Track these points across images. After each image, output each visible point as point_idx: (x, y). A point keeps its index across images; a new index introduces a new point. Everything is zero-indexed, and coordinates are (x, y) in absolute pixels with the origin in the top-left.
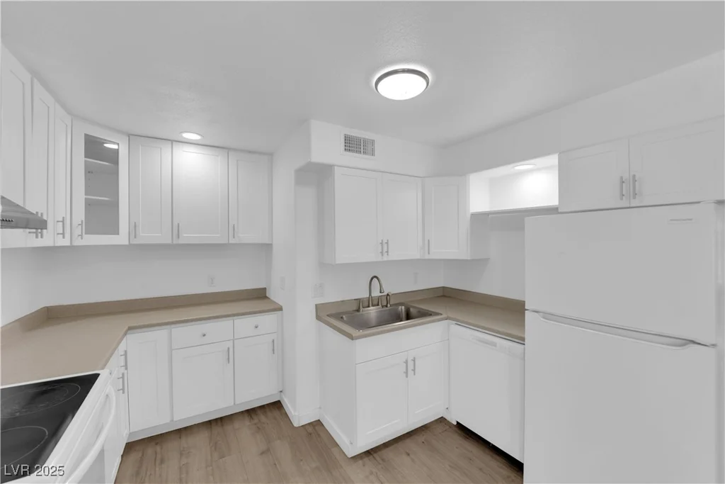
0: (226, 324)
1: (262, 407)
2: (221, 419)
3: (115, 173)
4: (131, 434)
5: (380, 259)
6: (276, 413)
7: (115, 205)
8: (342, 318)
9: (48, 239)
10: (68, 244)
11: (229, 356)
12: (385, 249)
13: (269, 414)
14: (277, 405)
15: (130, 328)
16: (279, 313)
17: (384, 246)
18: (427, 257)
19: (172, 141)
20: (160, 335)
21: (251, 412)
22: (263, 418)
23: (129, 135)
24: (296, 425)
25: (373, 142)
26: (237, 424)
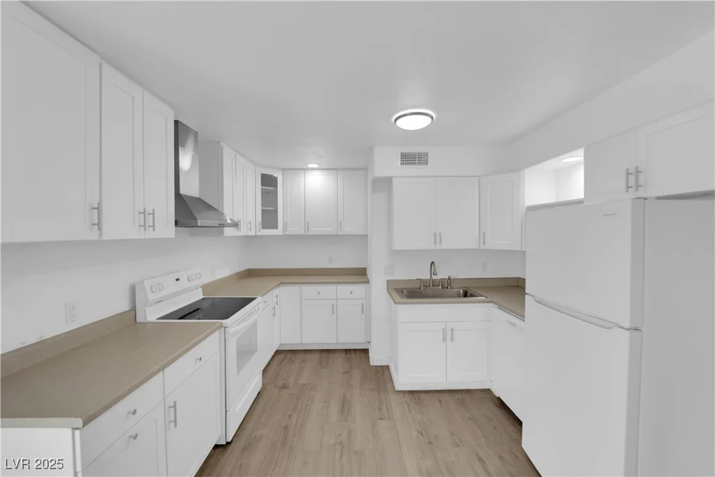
0: (332, 288)
1: (355, 350)
2: (329, 350)
3: (276, 192)
4: (281, 345)
5: (433, 247)
6: (362, 355)
7: (276, 211)
8: (403, 292)
9: (243, 232)
10: (254, 234)
11: (334, 310)
12: (438, 240)
13: (358, 354)
14: (366, 351)
15: (281, 283)
16: (367, 285)
17: (437, 238)
18: (483, 247)
19: (305, 169)
20: (295, 288)
21: (347, 351)
22: (353, 355)
23: (283, 170)
24: (371, 364)
25: (426, 155)
26: (337, 355)
